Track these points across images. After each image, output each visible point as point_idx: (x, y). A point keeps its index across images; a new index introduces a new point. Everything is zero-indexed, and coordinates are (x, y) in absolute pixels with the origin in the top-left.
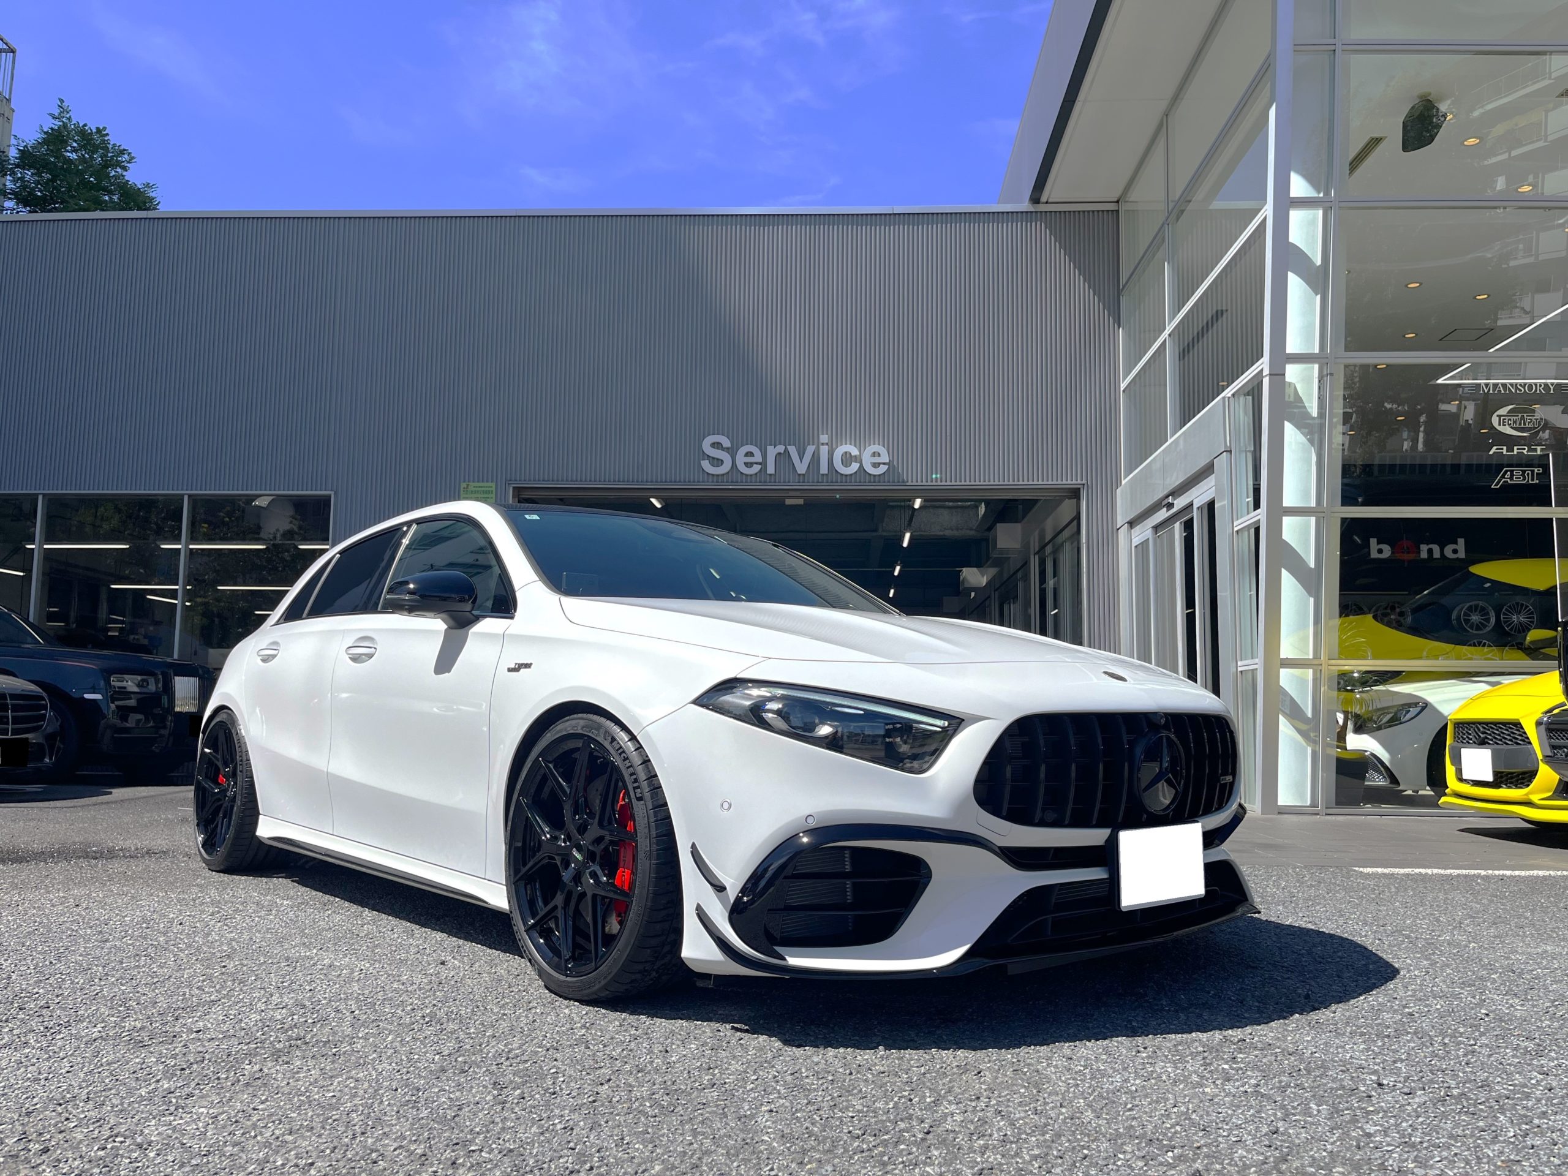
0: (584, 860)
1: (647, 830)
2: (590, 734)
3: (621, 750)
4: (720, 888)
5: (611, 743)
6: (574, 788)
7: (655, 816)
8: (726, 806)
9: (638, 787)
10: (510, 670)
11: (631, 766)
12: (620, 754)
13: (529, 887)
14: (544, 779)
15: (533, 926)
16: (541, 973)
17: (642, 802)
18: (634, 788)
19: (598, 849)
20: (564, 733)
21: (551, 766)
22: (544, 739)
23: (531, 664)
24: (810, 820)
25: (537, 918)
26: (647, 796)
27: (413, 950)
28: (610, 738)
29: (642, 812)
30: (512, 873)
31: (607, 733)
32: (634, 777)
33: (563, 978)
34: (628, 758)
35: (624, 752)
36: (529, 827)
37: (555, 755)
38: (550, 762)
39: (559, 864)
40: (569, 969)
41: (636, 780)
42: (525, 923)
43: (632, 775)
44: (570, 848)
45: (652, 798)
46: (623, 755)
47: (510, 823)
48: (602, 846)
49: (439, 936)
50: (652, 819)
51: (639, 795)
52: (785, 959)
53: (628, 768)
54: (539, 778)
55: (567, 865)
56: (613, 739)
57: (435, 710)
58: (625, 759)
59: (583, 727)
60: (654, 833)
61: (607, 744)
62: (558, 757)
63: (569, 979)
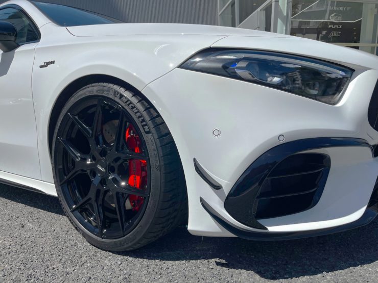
0: (106, 171)
1: (156, 152)
2: (104, 95)
3: (129, 102)
4: (216, 187)
5: (120, 98)
6: (95, 130)
7: (161, 143)
8: (216, 133)
9: (146, 125)
10: (41, 67)
11: (138, 112)
12: (129, 105)
13: (69, 187)
14: (73, 125)
15: (76, 209)
16: (84, 235)
17: (150, 134)
18: (143, 126)
19: (116, 165)
20: (84, 96)
21: (76, 117)
22: (70, 101)
23: (54, 61)
24: (281, 138)
25: (78, 205)
26: (153, 130)
27: (7, 217)
28: (119, 96)
29: (150, 140)
30: (58, 180)
31: (116, 92)
32: (142, 118)
33: (100, 239)
34: (135, 107)
35: (131, 103)
36: (66, 154)
37: (79, 110)
38: (75, 115)
39: (89, 174)
40: (104, 234)
41: (143, 121)
42: (70, 207)
43: (139, 117)
44: (96, 165)
45: (157, 131)
46: (131, 105)
47: (53, 152)
48: (119, 163)
49: (21, 205)
50: (159, 144)
51: (147, 130)
52: (267, 229)
53: (136, 113)
54: (69, 124)
55: (94, 175)
56: (122, 96)
57: (11, 103)
58: (133, 108)
59: (97, 91)
60: (161, 154)
61: (117, 100)
62: (80, 112)
63: (104, 240)
